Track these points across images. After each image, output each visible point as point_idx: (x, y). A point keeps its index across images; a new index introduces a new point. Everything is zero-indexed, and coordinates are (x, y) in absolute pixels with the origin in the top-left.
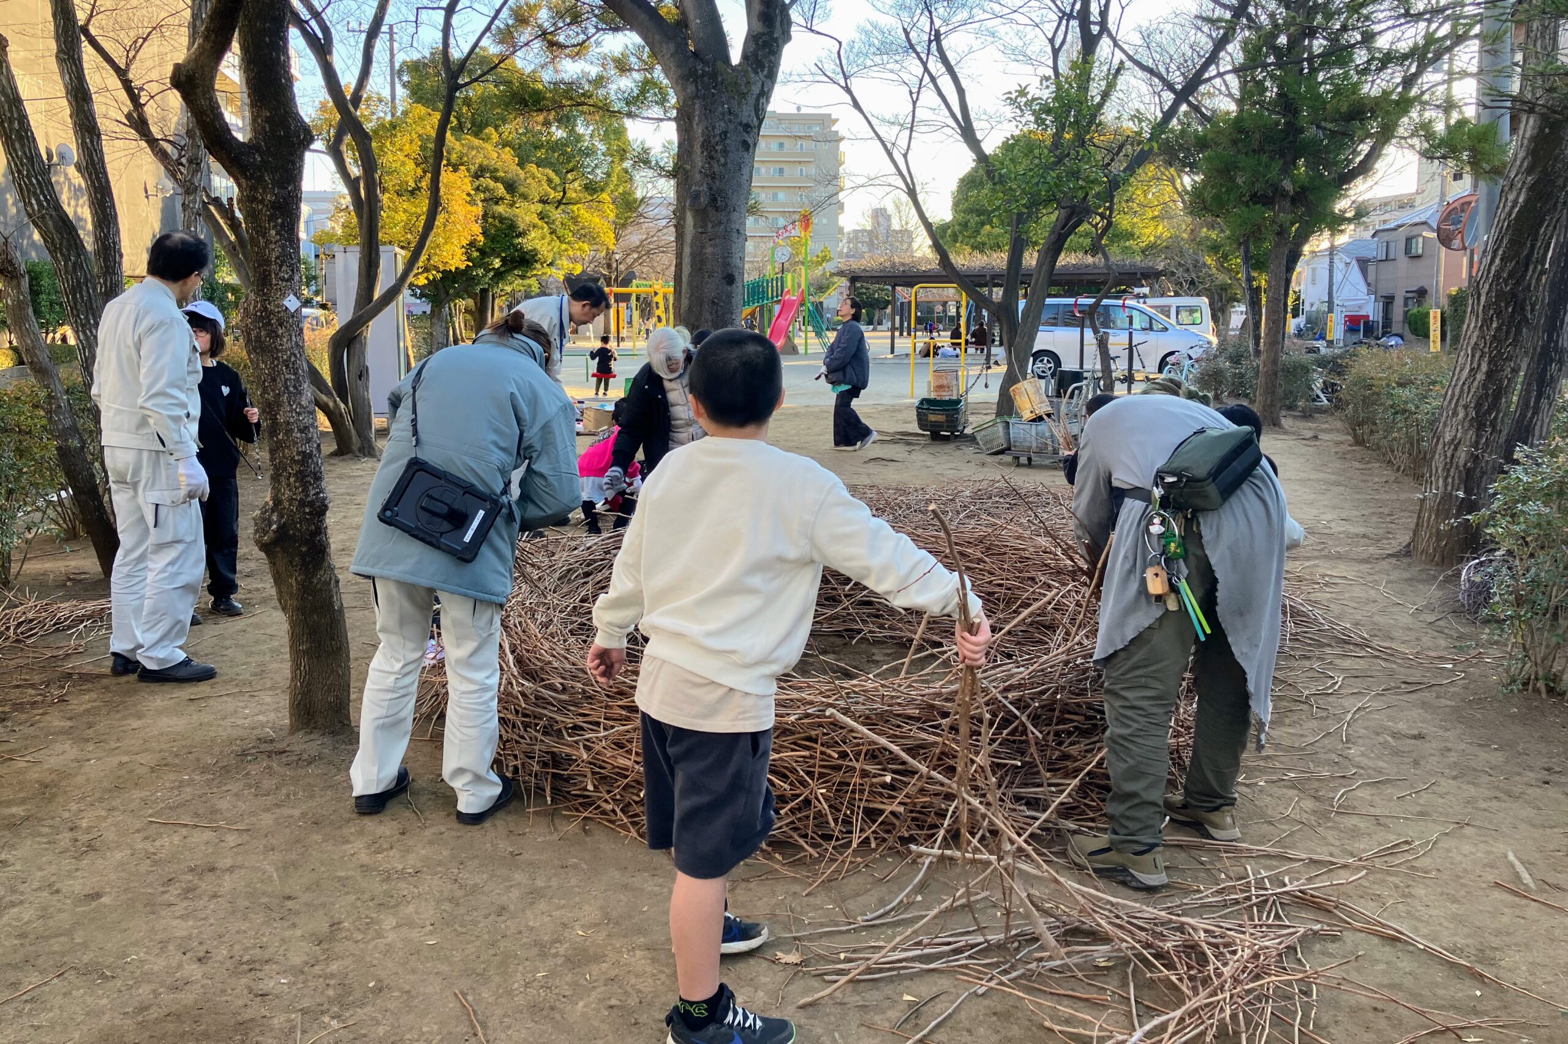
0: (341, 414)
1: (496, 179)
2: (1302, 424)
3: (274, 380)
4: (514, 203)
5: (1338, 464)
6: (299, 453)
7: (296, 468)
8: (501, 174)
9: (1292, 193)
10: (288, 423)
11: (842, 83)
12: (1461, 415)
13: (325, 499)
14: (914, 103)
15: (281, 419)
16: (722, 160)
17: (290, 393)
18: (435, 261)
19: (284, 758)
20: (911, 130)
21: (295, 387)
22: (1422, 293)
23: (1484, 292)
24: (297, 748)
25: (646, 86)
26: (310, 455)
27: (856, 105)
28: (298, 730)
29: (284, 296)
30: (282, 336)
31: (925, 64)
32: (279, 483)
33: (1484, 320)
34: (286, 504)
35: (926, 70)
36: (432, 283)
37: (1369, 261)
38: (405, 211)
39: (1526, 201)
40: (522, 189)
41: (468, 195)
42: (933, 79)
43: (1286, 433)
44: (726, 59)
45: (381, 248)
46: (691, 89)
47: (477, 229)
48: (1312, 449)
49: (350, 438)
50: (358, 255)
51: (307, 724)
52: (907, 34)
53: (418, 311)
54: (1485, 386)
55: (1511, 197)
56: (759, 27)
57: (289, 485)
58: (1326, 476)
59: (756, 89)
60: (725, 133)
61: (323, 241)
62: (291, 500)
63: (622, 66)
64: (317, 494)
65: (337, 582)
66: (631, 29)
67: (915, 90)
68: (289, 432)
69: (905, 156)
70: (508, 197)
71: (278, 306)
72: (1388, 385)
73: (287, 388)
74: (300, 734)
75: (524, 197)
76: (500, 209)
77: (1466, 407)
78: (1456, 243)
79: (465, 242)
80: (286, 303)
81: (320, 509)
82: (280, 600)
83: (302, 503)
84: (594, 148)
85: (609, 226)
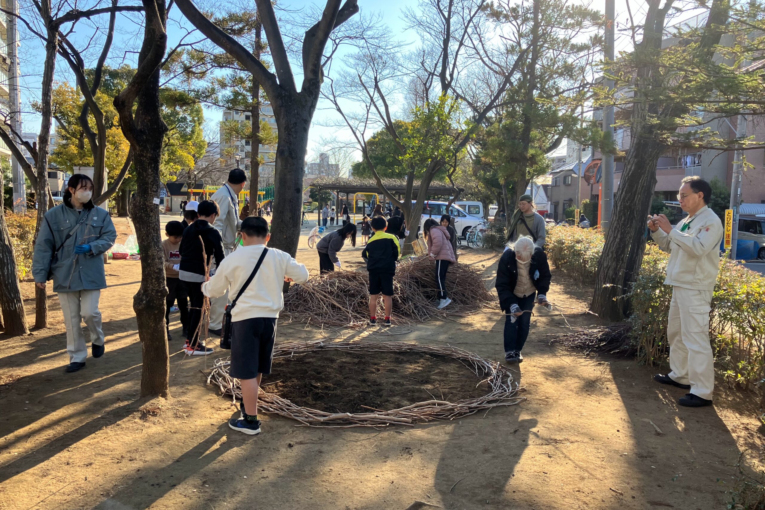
3: (148, 236)
6: (157, 269)
7: (156, 275)
10: (153, 255)
11: (333, 99)
12: (610, 256)
14: (368, 111)
15: (150, 253)
16: (295, 136)
17: (154, 242)
20: (366, 123)
21: (156, 239)
22: (571, 201)
23: (619, 205)
27: (339, 110)
28: (146, 395)
29: (153, 198)
30: (152, 216)
32: (147, 281)
33: (619, 217)
34: (150, 292)
37: (548, 187)
39: (635, 169)
44: (295, 90)
46: (279, 102)
51: (151, 392)
52: (360, 77)
54: (619, 244)
55: (629, 167)
56: (311, 76)
59: (309, 104)
60: (296, 123)
62: (152, 290)
68: (153, 259)
69: (363, 134)
71: (150, 202)
73: (153, 239)
77: (612, 252)
78: (592, 181)
80: (154, 202)
83: (157, 291)
84: (185, 119)
85: (190, 157)
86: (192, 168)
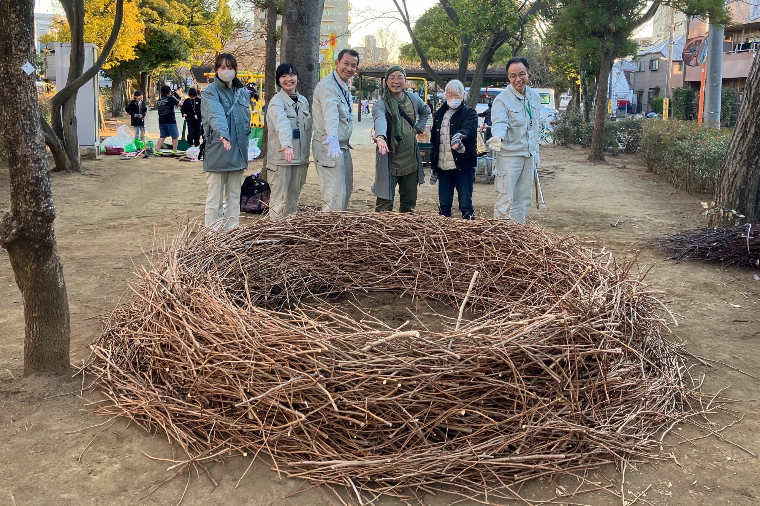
0: (58, 146)
1: (153, 9)
2: (613, 160)
3: (14, 124)
4: (163, 23)
5: (642, 183)
6: (33, 178)
7: (31, 188)
8: (156, 6)
9: (614, 31)
10: (25, 156)
12: (738, 158)
13: (53, 210)
15: (19, 153)
17: (26, 134)
18: (116, 54)
19: (20, 397)
21: (30, 130)
22: (657, 90)
24: (29, 389)
26: (42, 179)
28: (31, 373)
29: (22, 63)
30: (21, 92)
32: (18, 199)
34: (23, 215)
36: (113, 68)
37: (630, 72)
38: (98, 24)
40: (168, 15)
41: (137, 16)
43: (607, 164)
45: (85, 45)
47: (142, 37)
48: (625, 174)
49: (64, 160)
50: (70, 48)
51: (38, 369)
53: (103, 85)
54: (753, 141)
57: (25, 201)
58: (638, 189)
61: (46, 41)
62: (27, 212)
64: (47, 207)
65: (61, 268)
68: (26, 163)
70: (159, 19)
71: (17, 70)
72: (672, 139)
73: (24, 130)
74: (32, 377)
75: (169, 19)
76: (155, 26)
77: (741, 153)
78: (692, 62)
79: (134, 44)
80: (23, 68)
81: (49, 218)
82: (18, 282)
83: (35, 214)
85: (217, 38)
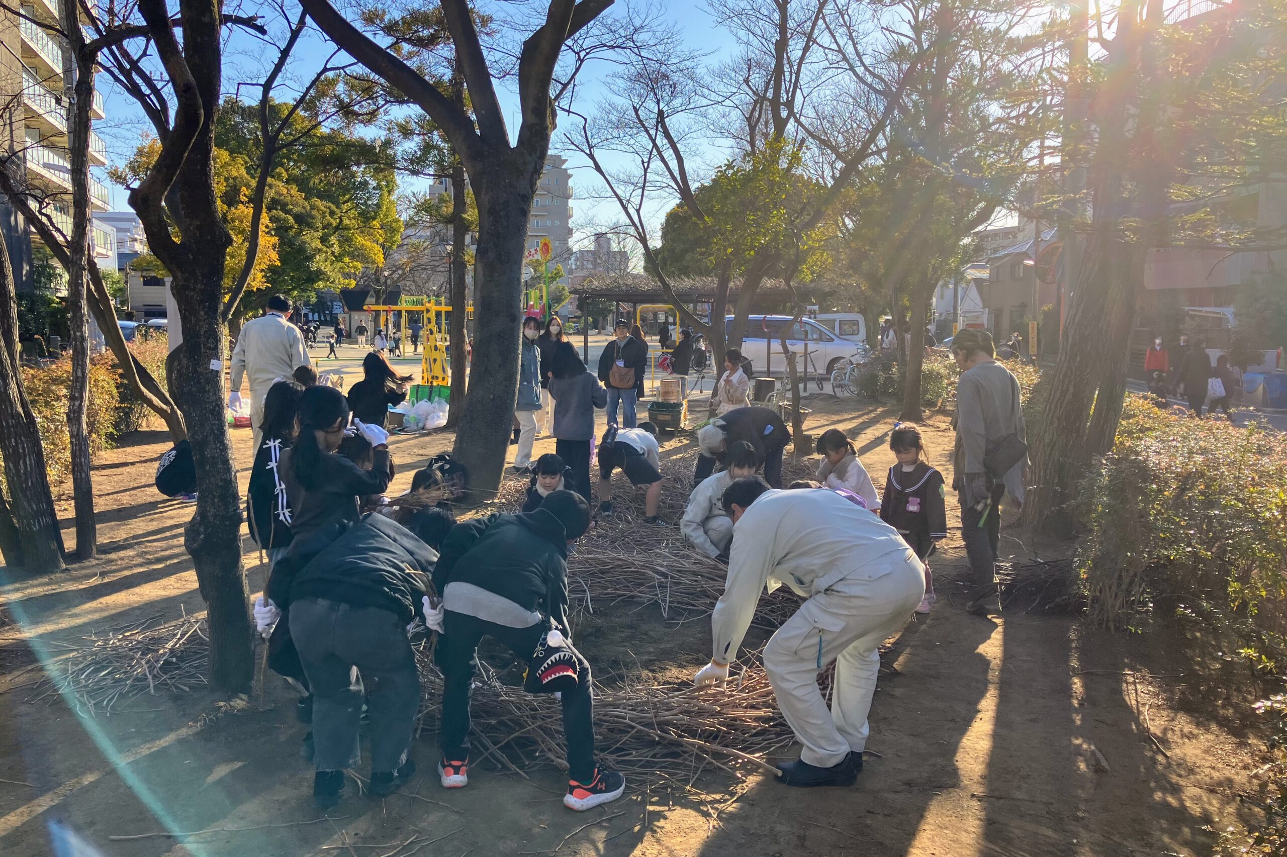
1: (286, 211)
4: (302, 231)
6: (221, 480)
7: (220, 491)
8: (291, 207)
10: (213, 458)
11: (588, 152)
14: (646, 170)
15: (208, 454)
16: (505, 223)
20: (643, 188)
21: (218, 430)
22: (1023, 306)
25: (427, 148)
27: (598, 168)
29: (211, 361)
31: (654, 141)
32: (206, 502)
34: (211, 519)
35: (655, 145)
40: (308, 220)
41: (267, 227)
42: (660, 153)
44: (507, 143)
47: (274, 255)
52: (636, 110)
56: (532, 119)
57: (213, 504)
59: (530, 168)
60: (507, 202)
62: (215, 516)
63: (406, 132)
64: (235, 510)
66: (414, 103)
67: (646, 160)
69: (638, 211)
70: (296, 226)
71: (206, 369)
73: (213, 431)
75: (310, 226)
79: (264, 267)
83: (224, 518)
84: (366, 183)
85: (378, 248)
86: (380, 265)
